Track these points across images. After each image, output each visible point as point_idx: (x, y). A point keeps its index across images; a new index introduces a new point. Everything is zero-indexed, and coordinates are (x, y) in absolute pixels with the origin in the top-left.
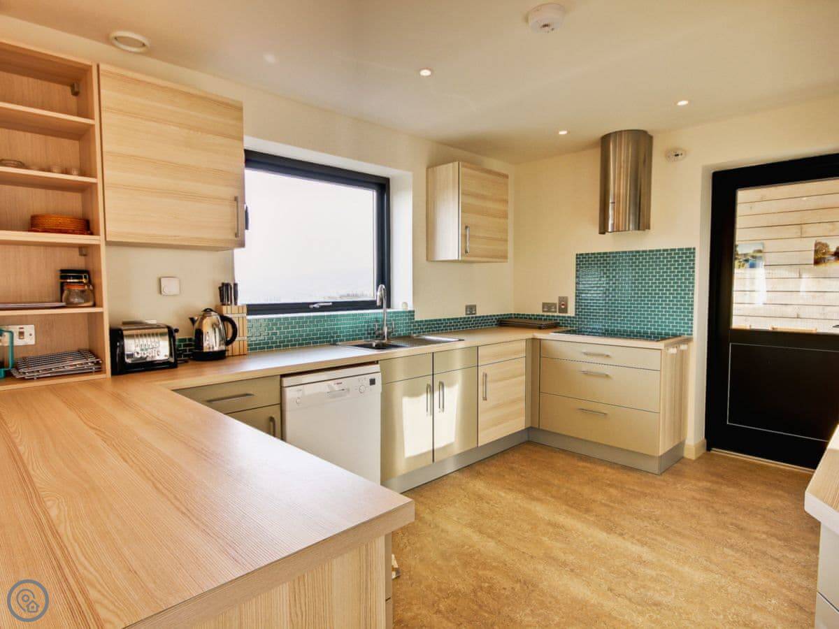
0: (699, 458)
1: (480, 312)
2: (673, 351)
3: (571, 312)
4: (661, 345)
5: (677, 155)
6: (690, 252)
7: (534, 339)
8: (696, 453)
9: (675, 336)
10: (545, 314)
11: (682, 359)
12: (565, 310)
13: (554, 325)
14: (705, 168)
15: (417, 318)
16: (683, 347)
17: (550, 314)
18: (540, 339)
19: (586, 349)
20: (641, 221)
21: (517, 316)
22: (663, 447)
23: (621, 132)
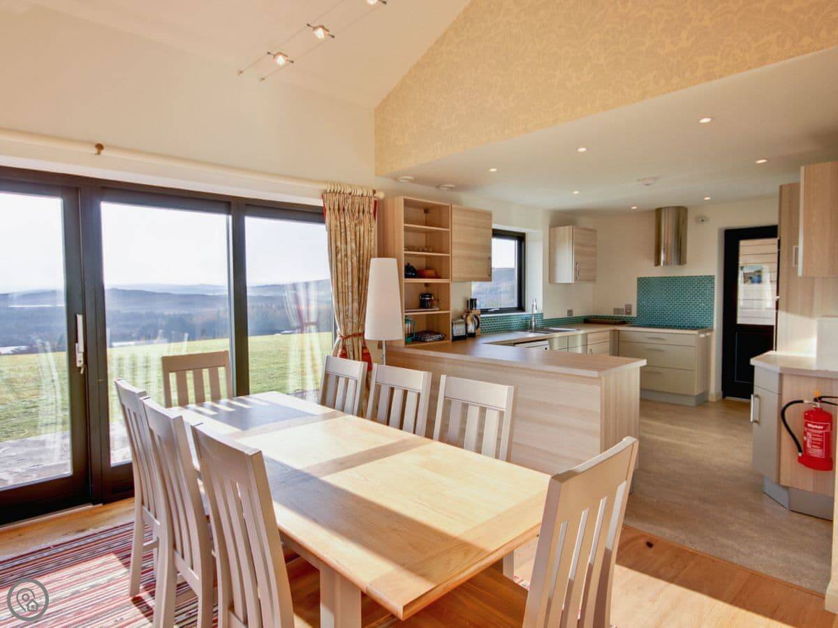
0: (718, 401)
1: (575, 314)
2: (703, 336)
3: (634, 314)
4: (696, 332)
5: (703, 221)
6: (711, 278)
7: (614, 330)
8: (716, 397)
9: (702, 328)
10: (616, 315)
11: (707, 341)
12: (630, 313)
13: (623, 323)
14: (720, 230)
15: (545, 318)
16: (708, 334)
17: (620, 315)
18: (619, 331)
19: (649, 335)
20: (680, 258)
21: (596, 317)
22: (697, 391)
23: (669, 207)
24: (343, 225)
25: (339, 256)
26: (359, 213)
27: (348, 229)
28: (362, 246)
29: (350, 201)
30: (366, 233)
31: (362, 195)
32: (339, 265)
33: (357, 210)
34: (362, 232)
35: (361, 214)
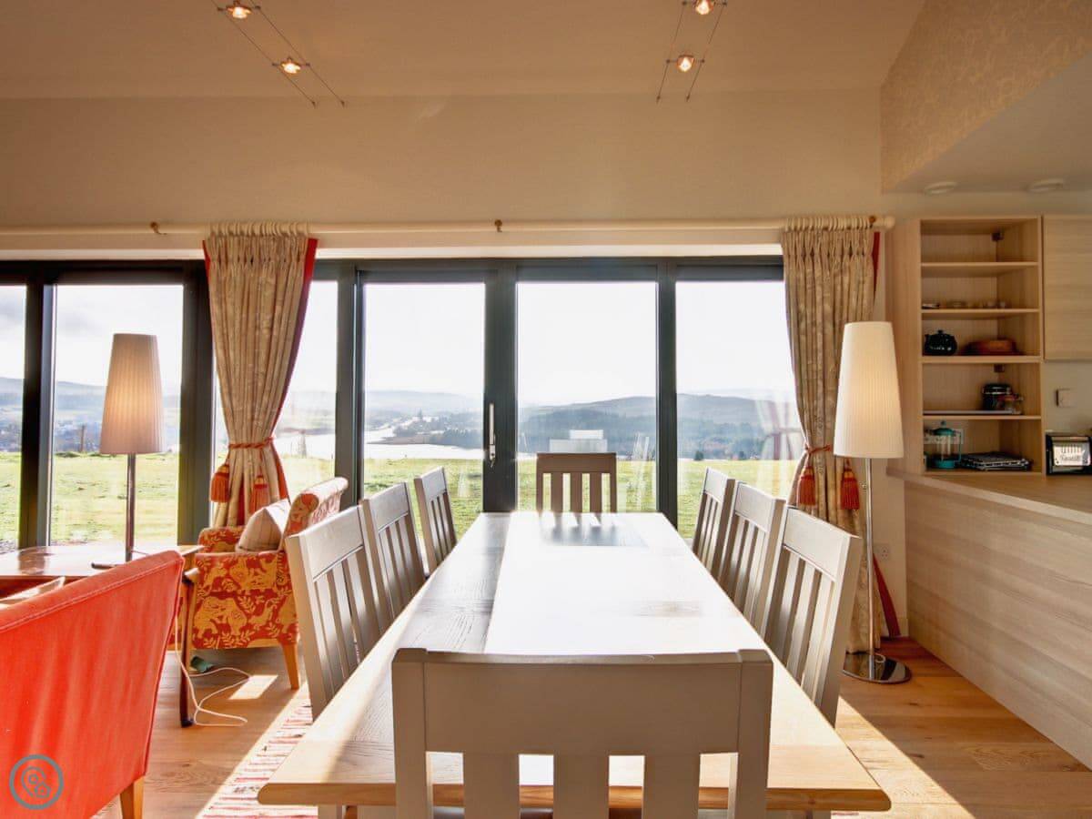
24: (809, 277)
25: (803, 326)
26: (842, 256)
27: (818, 282)
28: (845, 306)
29: (824, 239)
30: (853, 286)
31: (849, 228)
32: (803, 338)
33: (838, 252)
34: (846, 286)
35: (846, 257)
